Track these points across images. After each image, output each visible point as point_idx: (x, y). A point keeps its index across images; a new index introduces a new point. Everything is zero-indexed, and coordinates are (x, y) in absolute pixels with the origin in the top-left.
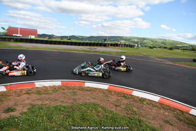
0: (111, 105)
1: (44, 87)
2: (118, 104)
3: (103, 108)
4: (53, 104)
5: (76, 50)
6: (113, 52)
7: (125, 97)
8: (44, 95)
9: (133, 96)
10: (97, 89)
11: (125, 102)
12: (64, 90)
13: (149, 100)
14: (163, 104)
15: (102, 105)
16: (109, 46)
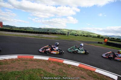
0: (50, 69)
1: (5, 59)
2: (54, 69)
3: (44, 71)
4: (10, 71)
5: (29, 36)
6: (53, 38)
7: (59, 64)
8: (4, 65)
9: (64, 63)
10: (41, 60)
11: (59, 67)
12: (19, 61)
13: (73, 65)
14: (81, 67)
15: (44, 69)
16: (50, 34)
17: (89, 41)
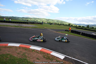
6: (30, 27)
16: (29, 23)
17: (59, 29)
